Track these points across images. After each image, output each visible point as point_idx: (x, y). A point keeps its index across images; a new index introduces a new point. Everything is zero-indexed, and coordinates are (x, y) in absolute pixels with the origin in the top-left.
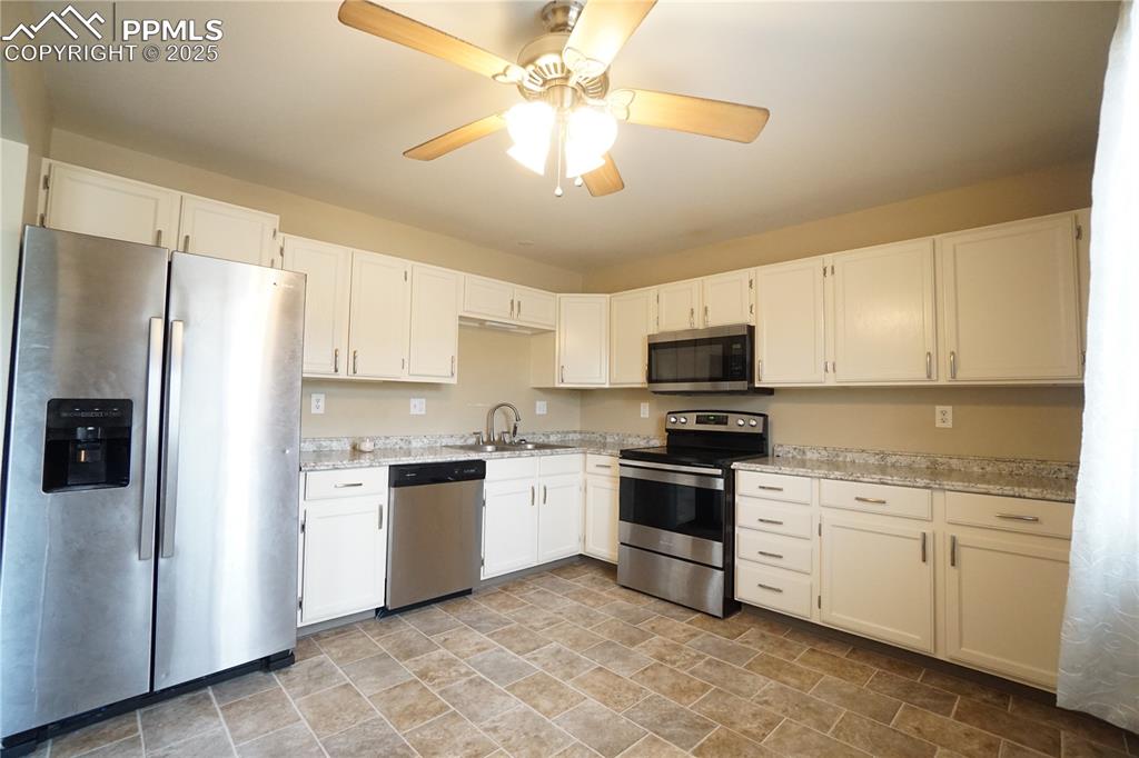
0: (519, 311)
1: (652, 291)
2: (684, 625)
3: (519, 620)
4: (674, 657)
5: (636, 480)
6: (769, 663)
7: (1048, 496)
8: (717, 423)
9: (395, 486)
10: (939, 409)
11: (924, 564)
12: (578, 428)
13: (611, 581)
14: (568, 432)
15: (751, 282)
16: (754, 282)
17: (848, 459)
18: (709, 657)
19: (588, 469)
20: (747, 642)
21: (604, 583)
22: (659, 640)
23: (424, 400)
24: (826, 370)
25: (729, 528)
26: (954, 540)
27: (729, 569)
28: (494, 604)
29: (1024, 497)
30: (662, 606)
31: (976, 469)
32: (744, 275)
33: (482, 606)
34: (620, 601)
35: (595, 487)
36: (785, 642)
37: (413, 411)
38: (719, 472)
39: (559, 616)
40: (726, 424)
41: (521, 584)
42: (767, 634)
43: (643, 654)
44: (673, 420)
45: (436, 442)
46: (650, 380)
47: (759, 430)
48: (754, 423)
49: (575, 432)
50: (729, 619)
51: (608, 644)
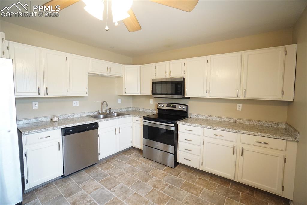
0: (110, 71)
1: (154, 65)
2: (162, 172)
3: (111, 174)
4: (159, 186)
5: (149, 126)
6: (187, 185)
7: (272, 137)
8: (173, 107)
9: (64, 135)
10: (238, 105)
11: (233, 155)
12: (132, 106)
13: (141, 155)
14: (128, 108)
15: (184, 63)
16: (185, 63)
17: (211, 119)
18: (170, 184)
19: (134, 121)
20: (181, 177)
21: (139, 156)
22: (155, 179)
23: (78, 101)
24: (206, 93)
25: (176, 141)
26: (243, 148)
27: (176, 154)
28: (103, 168)
29: (264, 137)
30: (156, 164)
31: (247, 123)
32: (182, 61)
33: (99, 169)
34: (143, 163)
35: (136, 127)
36: (192, 175)
37: (74, 105)
38: (173, 125)
39: (124, 171)
40: (175, 107)
41: (113, 158)
42: (186, 173)
43: (149, 185)
44: (160, 105)
45: (83, 115)
46: (153, 94)
47: (185, 110)
48: (184, 107)
49: (131, 108)
50: (176, 168)
51: (139, 182)
